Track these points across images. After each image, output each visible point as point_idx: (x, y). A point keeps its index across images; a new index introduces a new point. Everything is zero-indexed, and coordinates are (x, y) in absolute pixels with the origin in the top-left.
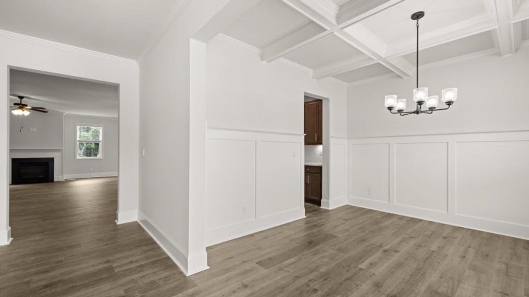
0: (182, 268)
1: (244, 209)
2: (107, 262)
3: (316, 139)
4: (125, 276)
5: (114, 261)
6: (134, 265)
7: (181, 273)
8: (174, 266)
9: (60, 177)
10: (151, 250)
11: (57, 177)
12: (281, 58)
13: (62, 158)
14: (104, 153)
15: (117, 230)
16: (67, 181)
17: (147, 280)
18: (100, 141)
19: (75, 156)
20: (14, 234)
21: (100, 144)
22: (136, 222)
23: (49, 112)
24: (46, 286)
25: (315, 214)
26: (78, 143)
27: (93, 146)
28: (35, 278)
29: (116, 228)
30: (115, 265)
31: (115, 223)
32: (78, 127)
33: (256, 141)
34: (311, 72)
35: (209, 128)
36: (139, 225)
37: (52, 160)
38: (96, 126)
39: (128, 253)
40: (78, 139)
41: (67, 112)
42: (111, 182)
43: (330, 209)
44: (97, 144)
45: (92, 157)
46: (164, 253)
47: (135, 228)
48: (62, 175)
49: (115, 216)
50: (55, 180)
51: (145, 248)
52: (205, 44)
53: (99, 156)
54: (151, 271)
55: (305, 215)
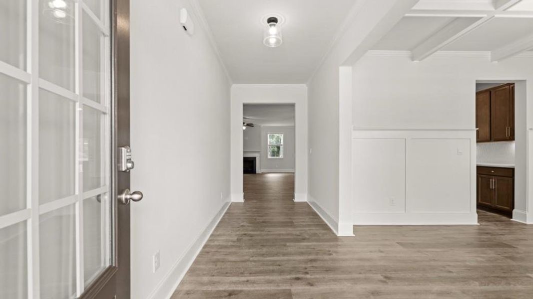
0: (335, 231)
1: (392, 201)
2: (290, 219)
3: (508, 134)
4: (300, 227)
5: (294, 219)
6: (304, 224)
7: (333, 233)
8: (330, 229)
9: (259, 171)
10: (316, 218)
11: (258, 171)
12: (438, 51)
13: (260, 157)
14: (284, 155)
15: (294, 204)
16: (263, 174)
17: (312, 232)
18: (282, 145)
19: (267, 156)
20: (245, 197)
21: (282, 148)
22: (306, 202)
23: (255, 126)
24: (263, 222)
25: (495, 224)
26: (269, 147)
27: (276, 149)
28: (258, 218)
29: (294, 203)
30: (294, 221)
31: (293, 201)
32: (269, 135)
33: (406, 139)
34: (488, 54)
35: (354, 130)
36: (308, 204)
37: (255, 158)
38: (278, 134)
39: (300, 217)
40: (269, 144)
41: (263, 125)
42: (290, 176)
43: (528, 222)
44: (278, 148)
45: (275, 157)
46: (323, 221)
47: (305, 205)
48: (260, 168)
49: (293, 197)
50: (257, 172)
51: (311, 217)
52: (351, 68)
53: (281, 156)
54: (314, 228)
55: (478, 222)
